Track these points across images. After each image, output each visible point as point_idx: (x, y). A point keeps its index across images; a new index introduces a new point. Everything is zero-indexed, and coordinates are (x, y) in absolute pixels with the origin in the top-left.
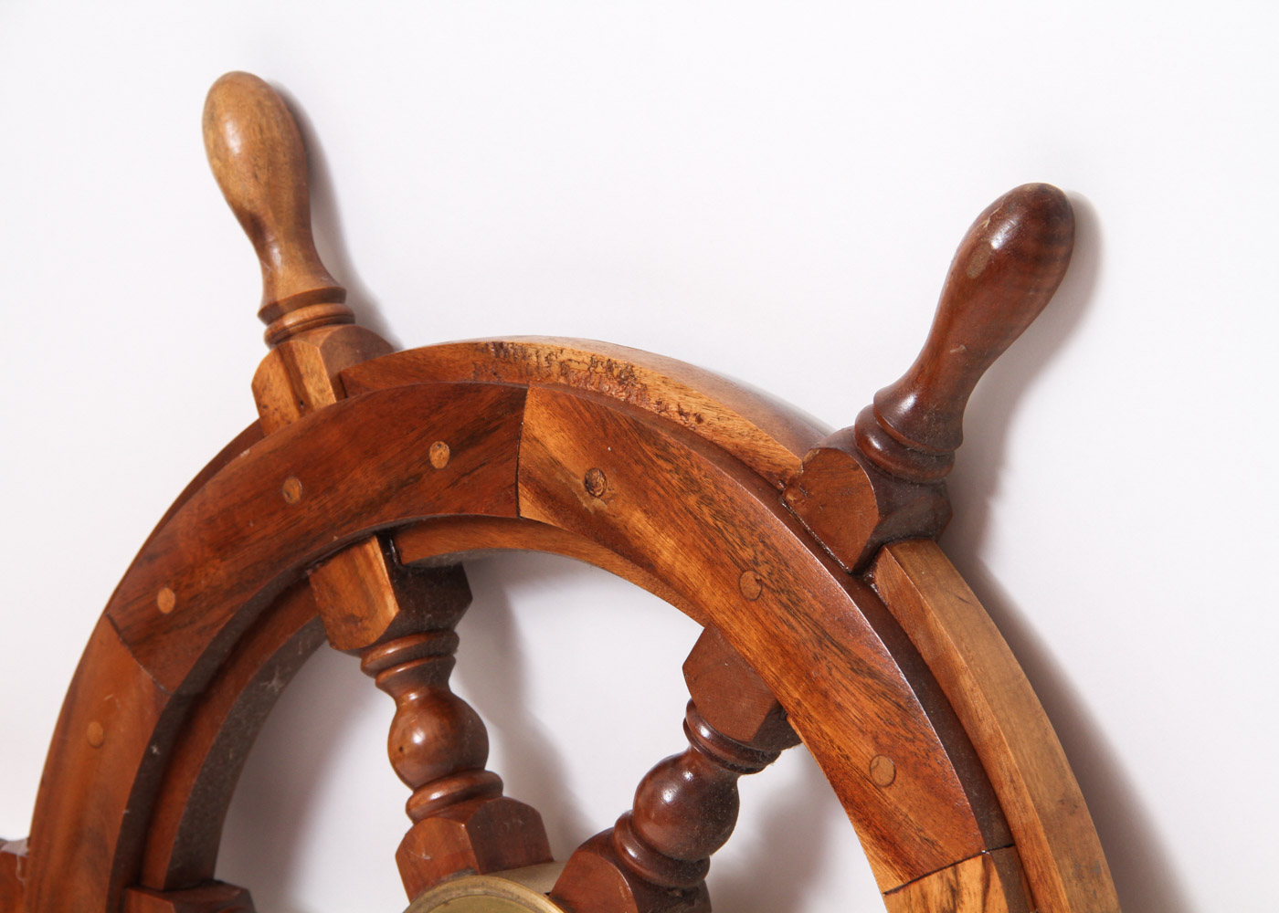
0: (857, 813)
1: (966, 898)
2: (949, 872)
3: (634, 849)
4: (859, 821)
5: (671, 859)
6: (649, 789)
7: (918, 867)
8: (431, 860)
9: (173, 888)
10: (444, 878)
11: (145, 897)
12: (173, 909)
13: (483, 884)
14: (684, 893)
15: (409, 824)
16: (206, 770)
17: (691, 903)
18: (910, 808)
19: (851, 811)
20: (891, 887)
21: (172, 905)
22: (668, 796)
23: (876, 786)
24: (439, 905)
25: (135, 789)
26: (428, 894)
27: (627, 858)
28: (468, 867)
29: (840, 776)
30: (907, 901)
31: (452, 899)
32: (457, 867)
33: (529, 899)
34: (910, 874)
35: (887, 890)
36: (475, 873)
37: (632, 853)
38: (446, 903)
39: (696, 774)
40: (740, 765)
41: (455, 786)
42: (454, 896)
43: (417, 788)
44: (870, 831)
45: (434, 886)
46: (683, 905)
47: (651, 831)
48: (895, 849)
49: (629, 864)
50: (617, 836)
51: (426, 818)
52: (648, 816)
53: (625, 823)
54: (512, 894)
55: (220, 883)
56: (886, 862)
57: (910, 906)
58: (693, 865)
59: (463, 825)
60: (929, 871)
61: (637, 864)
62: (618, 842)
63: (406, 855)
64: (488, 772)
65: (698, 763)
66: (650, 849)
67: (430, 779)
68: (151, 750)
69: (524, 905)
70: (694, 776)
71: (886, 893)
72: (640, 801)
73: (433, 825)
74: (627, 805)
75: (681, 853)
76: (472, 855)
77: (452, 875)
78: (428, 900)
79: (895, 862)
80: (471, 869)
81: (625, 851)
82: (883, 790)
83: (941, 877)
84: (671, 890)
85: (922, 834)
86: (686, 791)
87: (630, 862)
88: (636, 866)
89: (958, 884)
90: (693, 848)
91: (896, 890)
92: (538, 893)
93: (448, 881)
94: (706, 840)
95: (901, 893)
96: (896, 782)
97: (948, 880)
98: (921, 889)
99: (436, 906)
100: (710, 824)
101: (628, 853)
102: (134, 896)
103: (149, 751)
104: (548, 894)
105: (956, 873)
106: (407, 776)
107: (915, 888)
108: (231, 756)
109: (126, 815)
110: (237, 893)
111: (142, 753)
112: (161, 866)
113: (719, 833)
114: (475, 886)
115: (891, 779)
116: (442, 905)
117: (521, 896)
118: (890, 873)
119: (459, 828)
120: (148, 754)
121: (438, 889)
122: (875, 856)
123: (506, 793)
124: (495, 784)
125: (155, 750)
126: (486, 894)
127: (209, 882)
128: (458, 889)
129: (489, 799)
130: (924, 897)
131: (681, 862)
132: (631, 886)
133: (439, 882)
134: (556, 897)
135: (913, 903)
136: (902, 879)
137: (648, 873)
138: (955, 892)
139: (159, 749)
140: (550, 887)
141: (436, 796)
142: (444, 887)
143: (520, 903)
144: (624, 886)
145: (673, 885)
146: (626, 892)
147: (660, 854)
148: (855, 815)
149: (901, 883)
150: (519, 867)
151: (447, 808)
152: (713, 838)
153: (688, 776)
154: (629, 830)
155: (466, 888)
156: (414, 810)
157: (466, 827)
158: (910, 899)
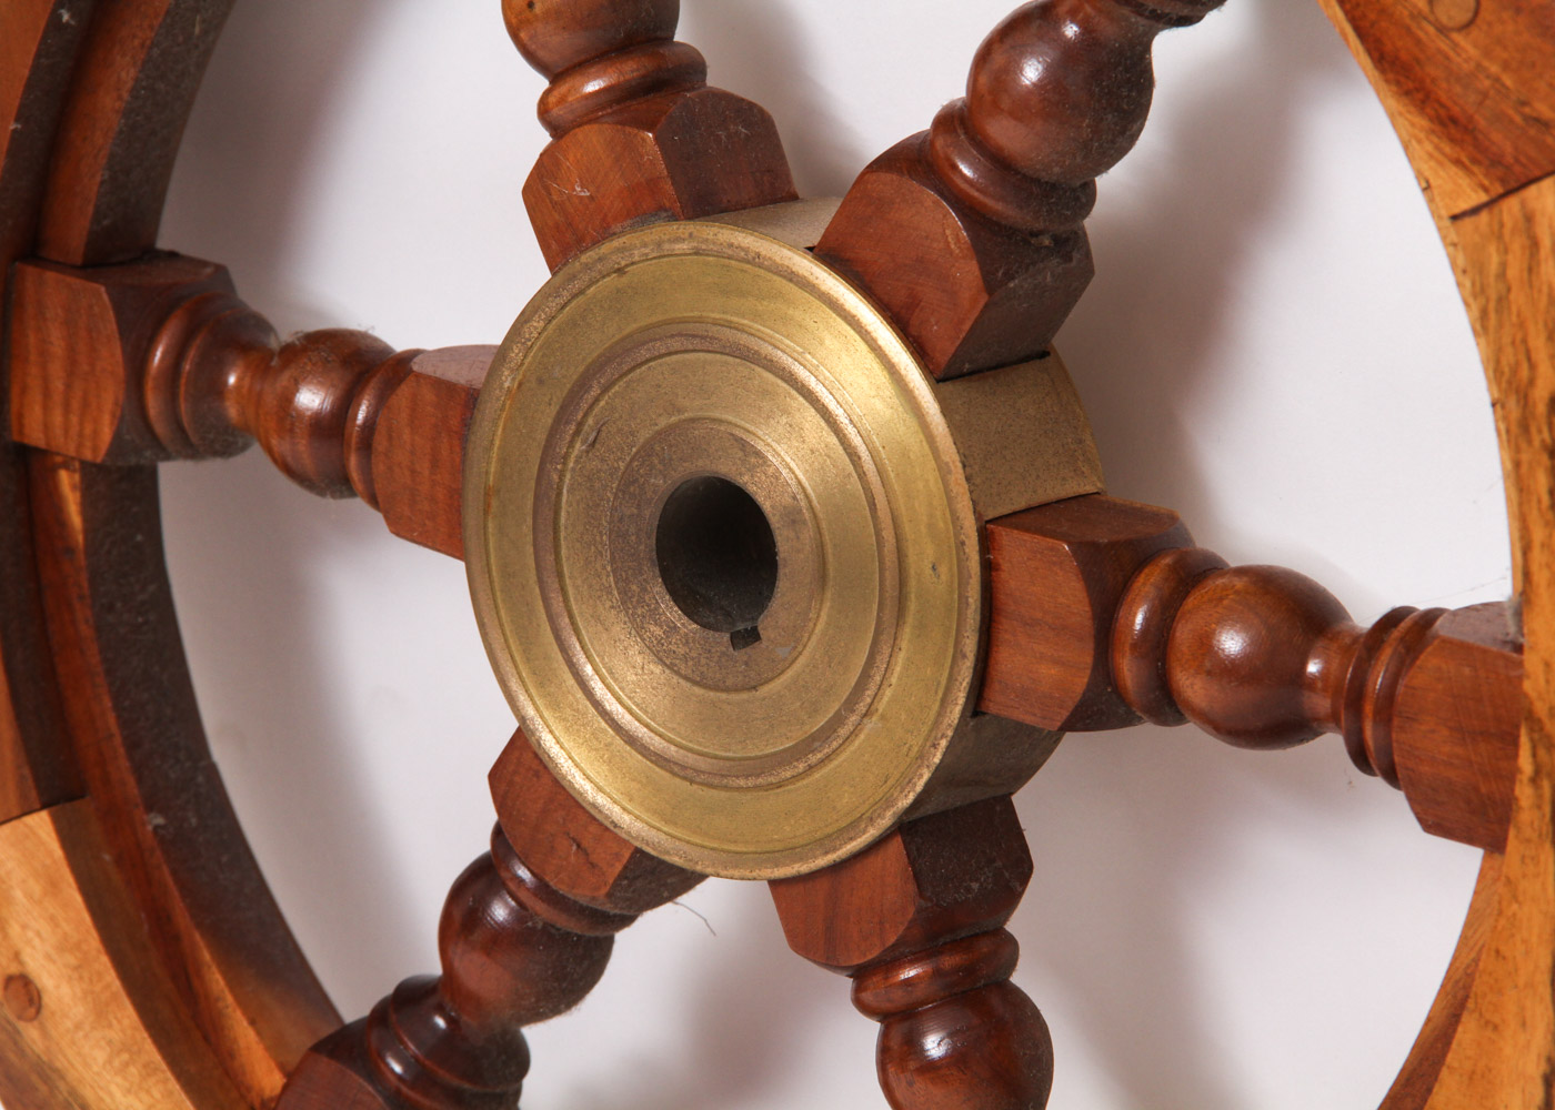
0: (1402, 79)
3: (971, 165)
4: (1407, 93)
5: (1037, 181)
6: (998, 59)
7: (1517, 168)
8: (591, 198)
9: (95, 263)
10: (617, 228)
11: (50, 276)
12: (105, 297)
13: (691, 235)
14: (1056, 239)
15: (544, 138)
16: (156, 51)
17: (1068, 258)
18: (1506, 66)
19: (1391, 76)
20: (1464, 205)
21: (103, 289)
22: (1031, 72)
23: (1443, 30)
24: (608, 275)
25: (30, 86)
26: (588, 257)
27: (959, 182)
28: (662, 208)
29: (1372, 16)
30: (1496, 227)
31: (633, 263)
32: (643, 208)
33: (778, 259)
34: (1502, 181)
35: (1457, 211)
36: (674, 218)
37: (966, 171)
38: (620, 271)
39: (1086, 28)
40: (1167, 11)
41: (628, 70)
42: (636, 258)
43: (556, 75)
44: (1428, 110)
45: (596, 242)
46: (1055, 261)
47: (1005, 133)
48: (1475, 138)
49: (961, 190)
50: (939, 143)
51: (580, 125)
52: (995, 104)
53: (949, 121)
54: (746, 250)
55: (173, 255)
56: (1457, 162)
57: (1500, 237)
58: (1074, 190)
59: (651, 135)
60: (1537, 173)
61: (978, 190)
62: (941, 153)
63: (540, 191)
64: (679, 44)
65: (1088, 9)
66: (999, 163)
67: (583, 57)
68: (61, 16)
69: (768, 269)
70: (1082, 34)
71: (1455, 218)
72: (983, 80)
73: (594, 139)
74: (955, 88)
75: (1056, 170)
76: (668, 187)
77: (629, 222)
78: (587, 267)
79: (1475, 161)
80: (666, 210)
81: (955, 168)
82: (1456, 36)
84: (1035, 234)
85: (1527, 110)
86: (1069, 57)
87: (964, 186)
88: (976, 194)
90: (1079, 160)
91: (1475, 211)
92: (793, 247)
93: (622, 233)
94: (1101, 146)
95: (1484, 216)
96: (1479, 21)
98: (1523, 204)
99: (604, 277)
100: (1110, 116)
101: (960, 172)
102: (30, 272)
103: (54, 20)
104: (810, 249)
106: (541, 54)
107: (1512, 205)
108: (197, 30)
109: (15, 131)
110: (209, 270)
111: (42, 24)
112: (76, 226)
113: (1123, 133)
114: (678, 240)
115: (1469, 15)
116: (614, 275)
117: (763, 253)
118: (1464, 181)
119: (644, 140)
120: (54, 23)
121: (605, 248)
122: (1436, 154)
123: (714, 80)
124: (692, 67)
125: (66, 17)
126: (697, 253)
127: (149, 254)
128: (645, 245)
129: (688, 90)
130: (1529, 218)
131: (1054, 186)
132: (967, 230)
133: (605, 234)
134: (829, 254)
135: (1507, 231)
136: (1486, 190)
137: (994, 205)
139: (72, 17)
140: (815, 238)
141: (592, 87)
142: (616, 243)
143: (760, 266)
144: (952, 229)
145: (1039, 225)
146: (958, 240)
147: (1017, 173)
148: (1398, 83)
149: (1483, 198)
150: (744, 207)
151: (615, 107)
152: (1113, 142)
153: (1071, 30)
154: (960, 131)
155: (659, 245)
156: (556, 112)
157: (656, 138)
158: (1502, 225)
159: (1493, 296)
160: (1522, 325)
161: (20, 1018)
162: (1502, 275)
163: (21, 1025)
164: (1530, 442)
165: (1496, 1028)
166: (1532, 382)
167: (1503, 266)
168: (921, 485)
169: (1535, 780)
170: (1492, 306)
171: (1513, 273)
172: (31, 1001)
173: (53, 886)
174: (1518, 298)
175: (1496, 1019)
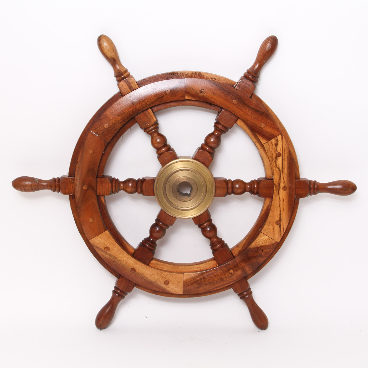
1: (279, 141)
2: (276, 138)
4: (258, 134)
7: (270, 138)
8: (167, 159)
26: (168, 164)
32: (173, 159)
33: (190, 160)
34: (269, 140)
35: (264, 143)
37: (207, 148)
44: (261, 135)
57: (269, 144)
60: (272, 139)
62: (204, 147)
66: (211, 147)
73: (167, 153)
77: (171, 160)
82: (263, 128)
83: (275, 139)
85: (271, 133)
89: (277, 139)
91: (266, 143)
97: (276, 139)
98: (271, 141)
105: (277, 138)
107: (270, 142)
111: (102, 153)
115: (265, 126)
116: (171, 165)
118: (265, 140)
119: (173, 152)
126: (181, 162)
130: (272, 142)
133: (169, 162)
136: (267, 141)
137: (209, 150)
138: (277, 141)
143: (188, 162)
146: (209, 155)
154: (205, 145)
158: (269, 143)
159: (268, 149)
160: (272, 151)
161: (107, 251)
162: (269, 148)
163: (107, 252)
164: (273, 161)
165: (274, 212)
166: (273, 156)
167: (269, 147)
168: (207, 178)
169: (276, 190)
170: (268, 151)
171: (270, 147)
172: (108, 249)
173: (109, 237)
174: (271, 149)
175: (274, 211)
